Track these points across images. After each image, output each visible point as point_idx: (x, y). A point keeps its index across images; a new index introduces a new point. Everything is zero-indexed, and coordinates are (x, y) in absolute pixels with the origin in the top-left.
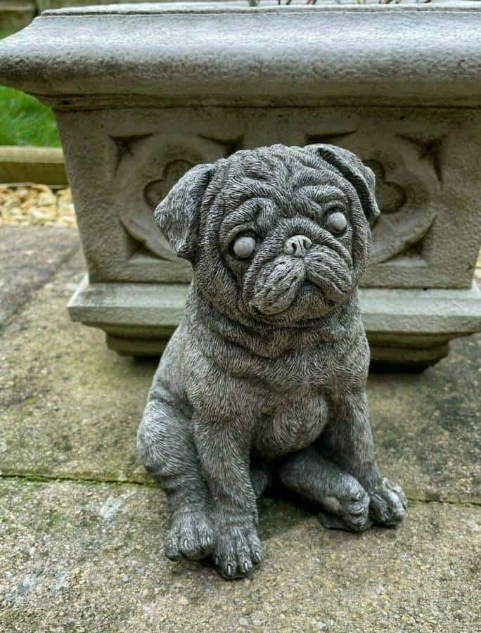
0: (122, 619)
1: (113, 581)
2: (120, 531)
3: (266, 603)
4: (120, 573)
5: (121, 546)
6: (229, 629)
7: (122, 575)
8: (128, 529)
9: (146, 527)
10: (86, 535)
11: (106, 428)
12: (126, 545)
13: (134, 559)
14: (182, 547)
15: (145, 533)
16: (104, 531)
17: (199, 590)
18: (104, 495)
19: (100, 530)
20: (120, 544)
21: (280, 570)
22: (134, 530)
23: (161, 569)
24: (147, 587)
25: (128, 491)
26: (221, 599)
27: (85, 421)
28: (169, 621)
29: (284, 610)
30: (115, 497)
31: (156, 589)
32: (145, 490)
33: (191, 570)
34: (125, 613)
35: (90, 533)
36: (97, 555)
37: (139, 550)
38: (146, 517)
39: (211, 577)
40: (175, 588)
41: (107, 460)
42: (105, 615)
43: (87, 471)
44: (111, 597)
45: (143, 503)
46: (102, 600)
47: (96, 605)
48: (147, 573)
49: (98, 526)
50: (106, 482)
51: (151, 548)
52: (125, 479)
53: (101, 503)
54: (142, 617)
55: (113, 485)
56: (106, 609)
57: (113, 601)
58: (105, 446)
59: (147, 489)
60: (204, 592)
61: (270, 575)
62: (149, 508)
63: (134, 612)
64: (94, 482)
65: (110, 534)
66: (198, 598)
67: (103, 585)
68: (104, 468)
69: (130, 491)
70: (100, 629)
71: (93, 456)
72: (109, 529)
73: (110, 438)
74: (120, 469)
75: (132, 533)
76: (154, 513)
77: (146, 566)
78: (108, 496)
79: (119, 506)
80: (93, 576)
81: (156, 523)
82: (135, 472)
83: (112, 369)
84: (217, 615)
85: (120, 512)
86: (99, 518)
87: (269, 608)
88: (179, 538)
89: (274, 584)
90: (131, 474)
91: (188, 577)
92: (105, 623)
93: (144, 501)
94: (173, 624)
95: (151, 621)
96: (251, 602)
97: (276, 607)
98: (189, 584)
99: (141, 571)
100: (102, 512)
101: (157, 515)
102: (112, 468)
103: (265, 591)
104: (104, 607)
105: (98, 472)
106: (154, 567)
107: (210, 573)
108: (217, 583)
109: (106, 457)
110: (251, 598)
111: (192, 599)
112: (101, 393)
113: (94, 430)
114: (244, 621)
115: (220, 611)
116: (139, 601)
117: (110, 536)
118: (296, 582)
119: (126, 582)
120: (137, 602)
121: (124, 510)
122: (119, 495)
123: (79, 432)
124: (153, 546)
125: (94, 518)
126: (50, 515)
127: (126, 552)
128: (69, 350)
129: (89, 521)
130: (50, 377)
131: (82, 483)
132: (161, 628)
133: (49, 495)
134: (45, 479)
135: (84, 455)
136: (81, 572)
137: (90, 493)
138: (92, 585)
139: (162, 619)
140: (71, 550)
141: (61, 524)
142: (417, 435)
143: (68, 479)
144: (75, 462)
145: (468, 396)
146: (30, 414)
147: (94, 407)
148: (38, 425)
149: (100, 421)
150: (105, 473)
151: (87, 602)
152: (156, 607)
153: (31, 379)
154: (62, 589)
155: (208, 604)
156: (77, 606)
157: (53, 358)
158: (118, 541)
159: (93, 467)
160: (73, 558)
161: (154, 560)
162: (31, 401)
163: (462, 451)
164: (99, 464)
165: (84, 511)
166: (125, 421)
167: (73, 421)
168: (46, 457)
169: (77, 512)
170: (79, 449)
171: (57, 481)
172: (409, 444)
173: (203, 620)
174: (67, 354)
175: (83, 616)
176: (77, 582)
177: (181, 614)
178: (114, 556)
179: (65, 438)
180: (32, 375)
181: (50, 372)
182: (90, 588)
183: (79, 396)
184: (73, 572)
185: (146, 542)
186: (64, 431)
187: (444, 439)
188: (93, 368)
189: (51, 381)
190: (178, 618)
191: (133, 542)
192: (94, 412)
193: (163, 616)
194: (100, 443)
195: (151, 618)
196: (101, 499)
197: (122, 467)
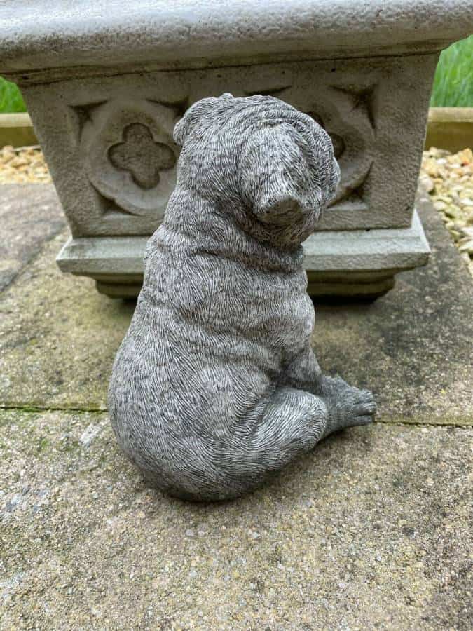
0: (89, 532)
1: (85, 498)
2: (96, 455)
3: (211, 517)
4: (91, 492)
5: (95, 468)
7: (93, 493)
8: (103, 452)
9: (118, 450)
10: (68, 458)
11: (93, 363)
12: (100, 466)
13: (105, 479)
15: (117, 455)
16: (83, 454)
17: (155, 505)
18: (86, 423)
19: (79, 454)
20: (94, 466)
22: (108, 454)
23: (127, 487)
24: (113, 503)
25: (106, 418)
26: (172, 514)
27: (76, 358)
28: (128, 533)
30: (94, 425)
31: (120, 505)
33: (151, 488)
34: (92, 526)
35: (72, 457)
36: (75, 475)
37: (109, 471)
40: (136, 504)
41: (91, 392)
42: (76, 528)
43: (74, 402)
44: (82, 512)
46: (75, 515)
47: (69, 519)
48: (114, 491)
49: (78, 450)
50: (89, 411)
51: (119, 468)
52: (105, 408)
53: (82, 430)
54: (106, 530)
55: (95, 413)
56: (77, 523)
57: (84, 516)
58: (91, 380)
60: (160, 507)
63: (99, 525)
64: (79, 411)
65: (87, 457)
66: (153, 512)
67: (76, 501)
68: (89, 399)
70: (70, 540)
71: (80, 389)
72: (87, 453)
73: (96, 372)
74: (101, 400)
75: (106, 456)
77: (114, 485)
78: (89, 424)
79: (97, 432)
80: (69, 494)
83: (104, 310)
84: (168, 527)
85: (97, 438)
86: (79, 444)
87: (213, 521)
91: (147, 494)
92: (76, 534)
94: (130, 536)
95: (112, 533)
96: (198, 515)
97: (219, 520)
98: (147, 501)
99: (109, 489)
100: (82, 439)
102: (95, 399)
104: (75, 521)
105: (83, 402)
106: (121, 485)
109: (91, 389)
111: (149, 513)
112: (92, 331)
113: (83, 365)
114: (190, 532)
115: (171, 523)
116: (105, 516)
117: (87, 459)
119: (96, 499)
120: (103, 517)
121: (101, 436)
122: (98, 422)
123: (71, 367)
124: (122, 467)
125: (75, 444)
126: (40, 441)
127: (99, 472)
128: (70, 295)
129: (71, 446)
130: (52, 319)
131: (69, 412)
132: (121, 539)
133: (41, 423)
134: (40, 410)
135: (73, 388)
136: (59, 491)
137: (75, 421)
138: (67, 502)
139: (122, 531)
140: (54, 471)
141: (48, 449)
142: (361, 360)
143: (58, 409)
144: (65, 395)
145: (411, 323)
146: (32, 353)
147: (85, 345)
148: (37, 363)
149: (89, 357)
150: (89, 403)
151: (62, 516)
152: (118, 520)
153: (36, 321)
154: (43, 506)
155: (161, 518)
156: (54, 521)
157: (55, 303)
158: (93, 463)
159: (79, 399)
160: (55, 479)
161: (122, 479)
162: (34, 341)
163: (399, 375)
164: (84, 396)
165: (68, 438)
166: (110, 357)
167: (66, 359)
168: (42, 391)
169: (62, 438)
170: (69, 383)
171: (49, 411)
172: (353, 369)
173: (156, 531)
174: (68, 298)
175: (58, 528)
176: (56, 500)
177: (138, 527)
178: (88, 476)
179: (59, 373)
180: (37, 318)
181: (52, 315)
182: (66, 505)
183: (74, 335)
184: (53, 491)
185: (117, 463)
186: (58, 367)
187: (385, 364)
188: (88, 310)
189: (52, 323)
190: (135, 530)
191: (106, 464)
192: (85, 349)
193: (123, 529)
194: (87, 377)
195: (113, 531)
196: (82, 426)
197: (103, 398)
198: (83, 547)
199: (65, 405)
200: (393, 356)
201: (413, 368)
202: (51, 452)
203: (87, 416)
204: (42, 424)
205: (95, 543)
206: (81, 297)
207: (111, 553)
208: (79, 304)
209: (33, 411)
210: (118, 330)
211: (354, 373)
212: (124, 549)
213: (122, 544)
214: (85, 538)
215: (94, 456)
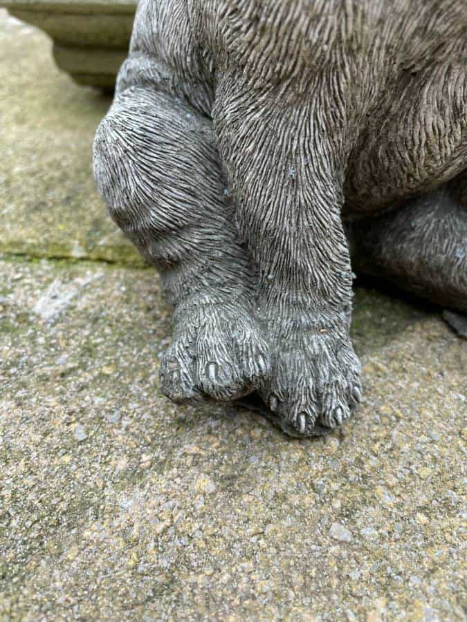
0: (70, 527)
1: (54, 439)
2: (72, 342)
3: (380, 490)
4: (68, 424)
5: (73, 370)
6: (311, 552)
7: (73, 426)
8: (87, 337)
9: (121, 334)
10: (7, 348)
11: (52, 179)
12: (83, 366)
13: (98, 394)
14: (203, 379)
15: (121, 344)
16: (41, 340)
17: (235, 460)
18: (44, 279)
19: (32, 339)
20: (70, 365)
21: (394, 418)
22: (99, 340)
23: (153, 414)
24: (125, 452)
25: (89, 273)
26: (284, 481)
27: (17, 169)
28: (177, 532)
29: (421, 504)
30: (64, 282)
31: (145, 458)
32: (119, 273)
33: (215, 418)
34: (80, 510)
35: (14, 344)
36: (24, 385)
37: (108, 376)
38: (121, 316)
39: (257, 433)
40: (185, 454)
41: (52, 224)
42: (35, 517)
43: (16, 239)
44: (48, 473)
45: (116, 293)
46: (29, 481)
47: (14, 492)
48: (125, 423)
49: (30, 331)
50: (50, 259)
51: (132, 372)
52: (84, 254)
53: (38, 292)
54: (116, 523)
55: (62, 263)
56: (36, 502)
57: (54, 483)
58: (50, 204)
59: (123, 271)
60: (247, 463)
61: (376, 428)
62: (127, 301)
63: (96, 510)
64: (28, 258)
65: (52, 346)
66: (234, 477)
67: (31, 447)
68: (46, 235)
69: (92, 274)
70: (21, 549)
71: (28, 219)
72: (51, 338)
73: (58, 193)
74: (75, 238)
75: (96, 345)
76: (137, 309)
77: (123, 409)
78: (50, 281)
79: (70, 296)
80: (12, 429)
81: (141, 327)
82: (101, 243)
84: (280, 518)
85: (72, 308)
86: (31, 318)
87: (389, 500)
88: (195, 359)
89: (389, 446)
90: (95, 246)
91: (210, 432)
92: (34, 534)
93: (118, 290)
94: (184, 540)
95: (135, 532)
96: (348, 487)
97: (405, 496)
98: (212, 448)
99: (113, 418)
100: (38, 308)
101: (141, 314)
102: (61, 236)
103: (373, 462)
104: (31, 496)
105: (35, 241)
106: (138, 411)
107: (254, 423)
108: (271, 445)
109: (50, 220)
110: (347, 477)
111: (222, 480)
113: (32, 181)
114: (341, 531)
115: (284, 506)
116: (108, 484)
117: (53, 350)
118: (432, 442)
119: (80, 443)
120: (104, 487)
121: (81, 305)
122: (71, 279)
124: (136, 370)
125: (23, 318)
127: (82, 380)
129: (14, 323)
131: (4, 259)
132: (160, 551)
135: (13, 216)
137: (19, 276)
139: (160, 527)
147: (34, 151)
149: (41, 170)
150: (47, 245)
152: (147, 499)
155: (258, 491)
158: (67, 360)
159: (28, 235)
161: (140, 395)
164: (37, 230)
165: (5, 306)
173: (252, 528)
177: (203, 515)
178: (58, 389)
185: (122, 360)
190: (197, 525)
191: (97, 362)
192: (34, 157)
193: (163, 520)
194: (42, 199)
195: (136, 526)
196: (36, 284)
197: (78, 235)
198: (56, 573)
203: (45, 268)
205: (92, 563)
207: (138, 591)
212: (173, 581)
213: (164, 563)
214: (60, 547)
215: (68, 345)
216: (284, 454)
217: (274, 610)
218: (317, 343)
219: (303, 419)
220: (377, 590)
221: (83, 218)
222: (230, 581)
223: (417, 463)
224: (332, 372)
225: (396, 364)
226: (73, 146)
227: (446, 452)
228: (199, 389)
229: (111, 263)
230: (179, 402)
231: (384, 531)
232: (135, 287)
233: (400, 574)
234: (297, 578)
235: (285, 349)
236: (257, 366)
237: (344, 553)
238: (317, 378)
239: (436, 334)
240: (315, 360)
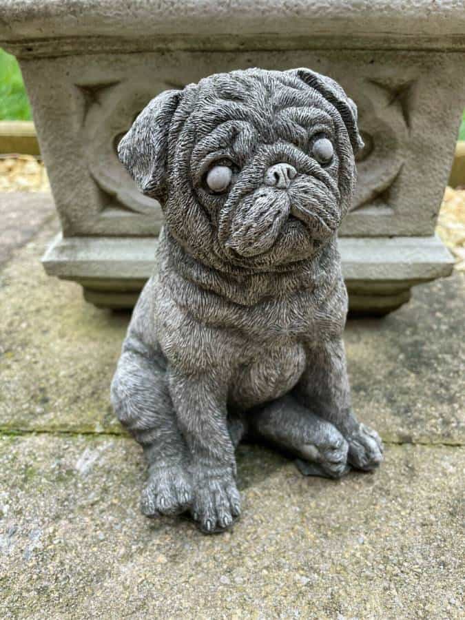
0: (97, 582)
1: (89, 539)
3: (247, 559)
4: (96, 531)
5: (98, 501)
6: (210, 589)
7: (98, 532)
8: (104, 482)
9: (123, 480)
10: (62, 491)
11: (83, 379)
12: (102, 499)
13: (110, 515)
14: (159, 505)
15: (122, 485)
16: (80, 485)
17: (178, 546)
18: (81, 448)
19: (75, 485)
20: (96, 499)
21: (260, 522)
22: (111, 484)
23: (139, 524)
24: (124, 545)
25: (105, 442)
26: (200, 556)
27: (62, 373)
28: (147, 582)
29: (266, 565)
30: (91, 449)
31: (134, 547)
32: (122, 441)
33: (169, 525)
34: (102, 574)
35: (66, 488)
36: (72, 511)
37: (115, 505)
38: (123, 469)
39: (190, 532)
40: (153, 545)
41: (83, 411)
42: (81, 578)
43: (64, 423)
44: (86, 557)
45: (120, 455)
46: (77, 561)
47: (71, 566)
48: (124, 529)
49: (74, 480)
50: (83, 434)
51: (127, 502)
52: (102, 430)
53: (77, 456)
54: (119, 579)
55: (90, 436)
56: (81, 571)
57: (89, 562)
58: (82, 397)
59: (124, 440)
60: (183, 548)
61: (249, 527)
62: (126, 460)
63: (110, 573)
64: (71, 434)
65: (86, 488)
66: (177, 555)
67: (78, 544)
68: (81, 419)
69: (107, 443)
70: (75, 593)
71: (70, 408)
72: (85, 483)
73: (87, 389)
74: (97, 420)
75: (109, 487)
76: (131, 465)
77: (123, 522)
78: (84, 449)
79: (95, 458)
80: (68, 535)
81: (133, 475)
82: (112, 422)
83: (90, 322)
84: (197, 574)
85: (96, 465)
86: (75, 472)
87: (250, 564)
88: (156, 496)
89: (255, 536)
90: (108, 425)
91: (166, 533)
92: (81, 586)
93: (121, 453)
94: (151, 586)
95: (128, 583)
96: (231, 558)
97: (258, 562)
98: (167, 541)
99: (118, 527)
100: (78, 466)
101: (134, 467)
102: (89, 419)
103: (246, 544)
104: (79, 568)
105: (74, 424)
106: (131, 523)
107: (189, 527)
108: (196, 538)
109: (83, 408)
110: (231, 553)
111: (171, 557)
112: (80, 345)
113: (71, 381)
114: (225, 579)
115: (200, 568)
116: (116, 561)
117: (86, 490)
118: (278, 534)
119: (102, 541)
120: (114, 562)
121: (101, 463)
122: (95, 447)
123: (57, 384)
124: (130, 500)
125: (70, 472)
126: (26, 470)
127: (102, 507)
128: (48, 304)
129: (65, 475)
130: (30, 331)
131: (58, 436)
132: (139, 591)
133: (25, 449)
134: (22, 433)
135: (61, 407)
136: (55, 531)
137: (66, 446)
138: (66, 545)
139: (140, 580)
140: (45, 506)
141: (36, 479)
142: (385, 377)
143: (45, 432)
144: (52, 415)
145: (428, 339)
146: (9, 367)
147: (71, 359)
148: (16, 378)
149: (76, 373)
150: (82, 425)
151: (62, 563)
152: (134, 567)
153: (11, 332)
154: (35, 550)
155: (187, 562)
156: (51, 568)
157: (32, 312)
158: (94, 496)
159: (70, 419)
160: (48, 516)
161: (132, 514)
162: (9, 354)
163: (429, 393)
164: (76, 416)
165: (60, 465)
166: (102, 372)
167: (51, 373)
168: (23, 410)
169: (53, 466)
170: (56, 401)
171: (34, 434)
172: (378, 386)
173: (183, 579)
174: (47, 308)
175: (57, 578)
176: (51, 542)
177: (160, 574)
178: (90, 512)
179: (42, 390)
180: (12, 328)
181: (29, 326)
182: (65, 548)
183: (57, 348)
184: (47, 531)
185: (123, 495)
186: (42, 383)
187: (411, 381)
188: (71, 321)
189: (30, 335)
190: (157, 579)
191: (110, 497)
192: (71, 363)
193: (141, 577)
194: (77, 394)
195: (129, 580)
196: (77, 452)
197: (99, 418)
198: (92, 602)
199: (53, 427)
200: (418, 373)
201: (441, 385)
202: (40, 483)
204: (27, 450)
205: (108, 597)
206: (62, 307)
207: (129, 609)
208: (61, 315)
209: (15, 434)
210: (108, 343)
211: (380, 390)
212: (145, 604)
213: (141, 596)
214: (93, 590)
215: (94, 487)
216: (202, 543)
217: (190, 615)
218: (215, 485)
219: (209, 523)
220: (238, 606)
221: (102, 406)
222: (171, 603)
223: (268, 545)
224: (222, 499)
225: (266, 492)
226: (95, 354)
227: (283, 539)
228: (157, 510)
229: (117, 435)
230: (150, 517)
231: (246, 579)
232: (131, 450)
233: (250, 598)
234: (202, 601)
235: (200, 488)
236: (184, 498)
237: (225, 589)
238: (214, 502)
239: (291, 473)
240: (214, 493)
